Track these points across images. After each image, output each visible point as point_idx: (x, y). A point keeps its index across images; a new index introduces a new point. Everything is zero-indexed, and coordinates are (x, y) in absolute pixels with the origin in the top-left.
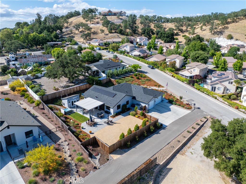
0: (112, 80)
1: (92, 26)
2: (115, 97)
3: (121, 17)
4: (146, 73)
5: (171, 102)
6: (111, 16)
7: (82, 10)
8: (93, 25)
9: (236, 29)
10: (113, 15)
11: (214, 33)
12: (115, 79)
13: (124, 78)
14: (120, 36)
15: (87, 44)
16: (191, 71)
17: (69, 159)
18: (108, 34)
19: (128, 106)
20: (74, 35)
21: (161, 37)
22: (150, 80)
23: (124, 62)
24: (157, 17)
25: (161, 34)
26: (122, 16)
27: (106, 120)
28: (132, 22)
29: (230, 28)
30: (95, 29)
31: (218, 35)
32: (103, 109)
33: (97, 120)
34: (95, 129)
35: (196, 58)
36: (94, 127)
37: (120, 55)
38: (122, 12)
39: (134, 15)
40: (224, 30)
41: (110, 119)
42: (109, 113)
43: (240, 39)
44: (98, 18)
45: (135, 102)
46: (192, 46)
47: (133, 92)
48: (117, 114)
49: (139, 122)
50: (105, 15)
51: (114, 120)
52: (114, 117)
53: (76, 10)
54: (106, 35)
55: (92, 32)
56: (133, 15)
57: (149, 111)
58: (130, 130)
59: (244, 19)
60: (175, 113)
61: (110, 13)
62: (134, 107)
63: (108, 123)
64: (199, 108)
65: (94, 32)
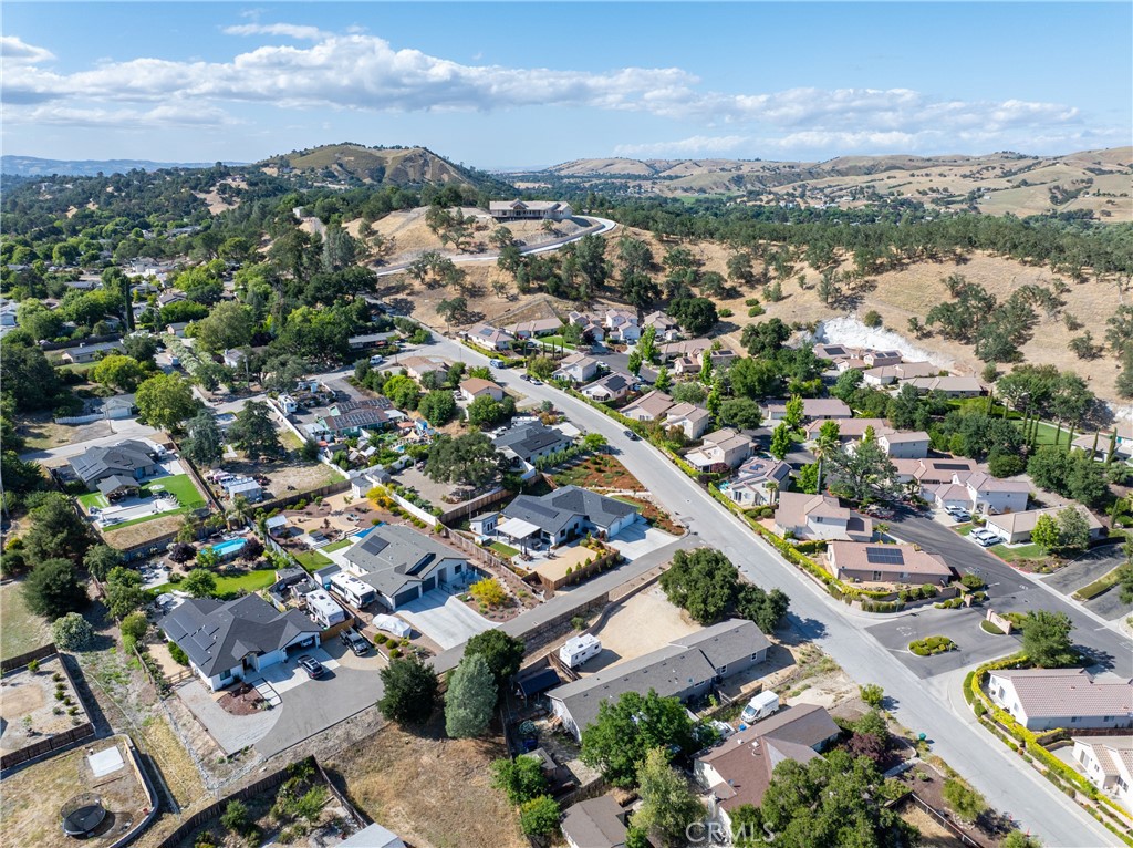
0: (546, 475)
1: (462, 261)
2: (557, 517)
3: (556, 226)
4: (618, 452)
5: (650, 523)
6: (523, 222)
8: (466, 257)
9: (896, 294)
10: (530, 218)
11: (835, 302)
12: (553, 473)
13: (570, 469)
14: (556, 305)
15: (458, 338)
16: (709, 453)
17: (511, 595)
18: (518, 295)
19: (577, 531)
20: (410, 298)
22: (623, 473)
23: (570, 419)
27: (545, 553)
29: (880, 286)
30: (475, 277)
31: (844, 309)
32: (539, 537)
33: (532, 553)
34: (533, 564)
36: (531, 562)
37: (558, 391)
40: (862, 294)
41: (552, 551)
42: (547, 542)
43: (899, 328)
44: (480, 226)
45: (588, 525)
47: (586, 507)
48: (561, 544)
49: (592, 555)
51: (556, 552)
52: (556, 548)
54: (512, 300)
55: (468, 289)
57: (610, 539)
58: (579, 565)
59: (922, 260)
60: (650, 541)
62: (587, 532)
63: (549, 557)
64: (696, 534)
65: (474, 286)
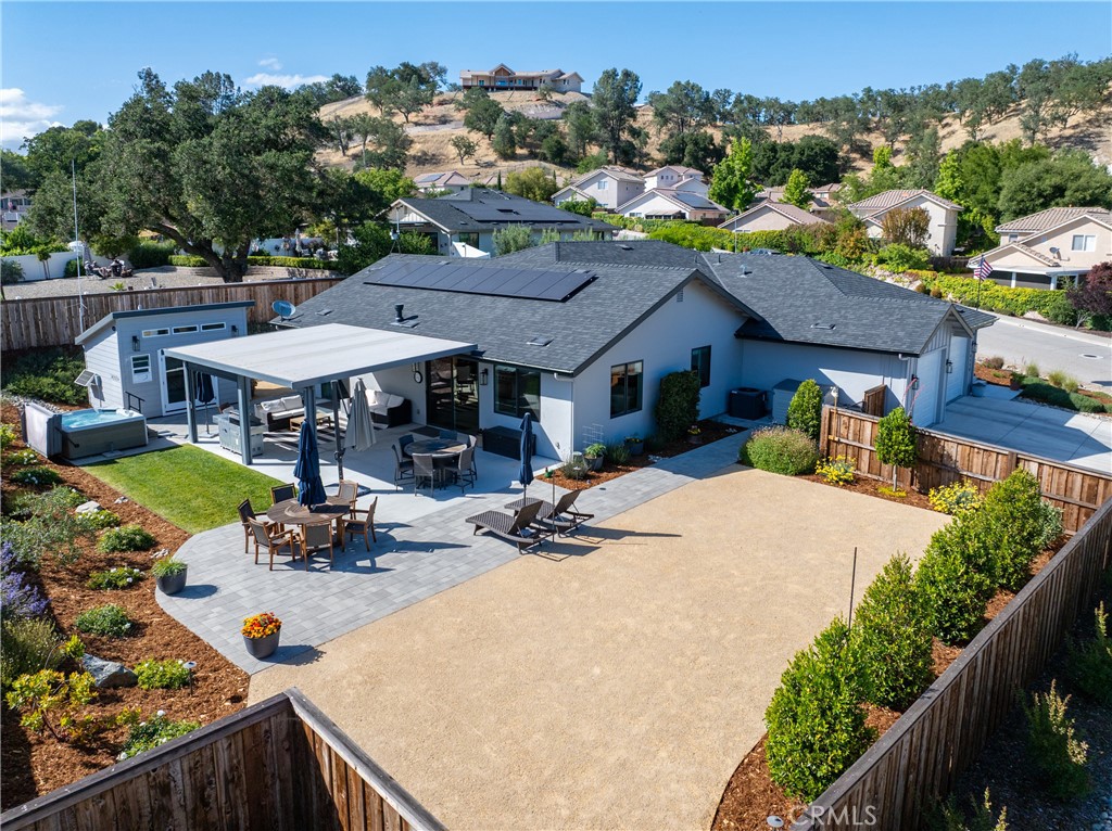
1: (412, 131)
2: (581, 295)
3: (556, 97)
6: (508, 92)
7: (369, 74)
8: (419, 128)
10: (518, 89)
14: (558, 173)
16: (1053, 250)
18: (496, 161)
21: (769, 165)
24: (732, 99)
25: (769, 154)
26: (564, 93)
28: (617, 107)
30: (429, 145)
34: (346, 593)
35: (1044, 197)
36: (345, 577)
38: (562, 74)
39: (627, 74)
40: (1097, 130)
44: (444, 100)
45: (763, 367)
46: (979, 165)
48: (611, 460)
50: (480, 88)
52: (587, 477)
53: (342, 75)
54: (486, 167)
55: (414, 157)
56: (620, 72)
61: (505, 80)
63: (522, 535)
65: (425, 154)
